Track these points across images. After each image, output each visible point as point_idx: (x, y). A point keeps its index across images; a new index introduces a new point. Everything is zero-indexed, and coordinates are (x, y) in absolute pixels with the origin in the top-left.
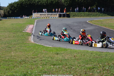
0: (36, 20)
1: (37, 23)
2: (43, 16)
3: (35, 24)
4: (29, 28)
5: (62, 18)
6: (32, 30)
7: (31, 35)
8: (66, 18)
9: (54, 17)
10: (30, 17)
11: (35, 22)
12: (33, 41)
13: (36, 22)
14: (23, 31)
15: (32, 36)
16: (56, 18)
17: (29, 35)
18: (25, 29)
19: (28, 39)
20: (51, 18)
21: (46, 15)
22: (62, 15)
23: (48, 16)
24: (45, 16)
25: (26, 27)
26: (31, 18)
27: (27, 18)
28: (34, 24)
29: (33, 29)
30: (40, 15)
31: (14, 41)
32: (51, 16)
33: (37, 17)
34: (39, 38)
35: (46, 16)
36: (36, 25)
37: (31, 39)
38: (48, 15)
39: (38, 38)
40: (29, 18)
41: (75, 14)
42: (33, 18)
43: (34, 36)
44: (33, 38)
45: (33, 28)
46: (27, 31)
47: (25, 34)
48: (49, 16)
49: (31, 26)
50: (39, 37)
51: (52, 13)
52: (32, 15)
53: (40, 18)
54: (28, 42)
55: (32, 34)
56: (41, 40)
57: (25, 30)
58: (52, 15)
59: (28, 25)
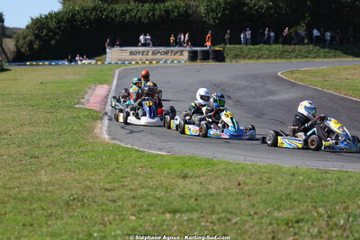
1: (119, 79)
2: (138, 57)
3: (115, 83)
4: (94, 94)
5: (198, 64)
6: (106, 102)
7: (101, 119)
8: (212, 64)
9: (173, 62)
10: (97, 61)
11: (113, 77)
12: (107, 136)
13: (116, 78)
14: (78, 103)
15: (106, 121)
16: (179, 62)
17: (96, 116)
18: (83, 98)
19: (90, 131)
20: (166, 62)
21: (150, 53)
22: (199, 54)
23: (154, 57)
24: (144, 57)
25: (86, 93)
27: (90, 64)
28: (110, 84)
29: (106, 97)
30: (131, 53)
31: (47, 136)
32: (165, 57)
33: (119, 60)
34: (127, 127)
35: (150, 56)
36: (117, 85)
37: (103, 130)
38: (154, 53)
39: (122, 127)
40: (96, 64)
41: (242, 52)
42: (106, 63)
43: (110, 119)
44: (109, 127)
45: (108, 95)
46: (88, 106)
47: (81, 114)
48: (159, 56)
49: (101, 90)
51: (169, 48)
52: (105, 53)
53: (130, 63)
54: (91, 141)
55: (106, 114)
56: (132, 132)
57: (82, 100)
58: (166, 53)
59: (93, 87)
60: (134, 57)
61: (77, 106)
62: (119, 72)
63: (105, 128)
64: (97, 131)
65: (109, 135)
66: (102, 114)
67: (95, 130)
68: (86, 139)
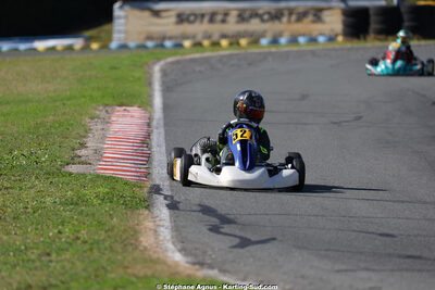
0: (157, 68)
1: (166, 89)
2: (198, 28)
3: (158, 101)
4: (110, 134)
6: (149, 158)
7: (148, 205)
9: (294, 40)
10: (89, 40)
11: (150, 84)
12: (178, 257)
13: (157, 86)
14: (74, 160)
16: (313, 40)
17: (133, 197)
18: (83, 146)
19: (129, 239)
20: (275, 41)
21: (233, 18)
23: (243, 27)
24: (216, 29)
25: (88, 131)
26: (105, 47)
27: (70, 48)
28: (146, 104)
29: (146, 141)
30: (182, 18)
31: (12, 259)
32: (272, 27)
33: (149, 38)
34: (226, 229)
35: (232, 26)
36: (166, 107)
38: (242, 18)
39: (215, 229)
40: (86, 48)
42: (114, 45)
43: (173, 206)
44: (177, 229)
45: (148, 136)
46: (102, 168)
47: (89, 193)
48: (255, 25)
49: (126, 123)
50: (225, 220)
53: (179, 46)
54: (140, 270)
55: (157, 190)
56: (244, 243)
57: (83, 152)
58: (276, 16)
59: (103, 114)
60: (187, 28)
61: (73, 169)
62: (164, 73)
63: (166, 233)
64: (146, 240)
65: (183, 250)
66: (146, 190)
67: (142, 239)
68: (127, 267)
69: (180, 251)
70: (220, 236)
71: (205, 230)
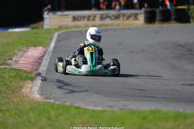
0: (56, 34)
1: (58, 41)
3: (52, 45)
4: (26, 56)
6: (40, 64)
7: (32, 79)
11: (51, 39)
12: (38, 96)
13: (54, 40)
15: (38, 82)
18: (10, 59)
19: (17, 90)
21: (98, 18)
23: (103, 22)
25: (15, 54)
28: (46, 46)
29: (41, 58)
30: (75, 19)
32: (115, 22)
34: (66, 87)
35: (97, 22)
36: (55, 47)
37: (34, 90)
38: (102, 18)
39: (60, 88)
43: (44, 80)
44: (42, 87)
45: (43, 56)
46: (16, 67)
48: (107, 21)
49: (35, 52)
50: (66, 84)
54: (16, 100)
55: (39, 74)
56: (72, 92)
57: (9, 61)
58: (117, 17)
59: (25, 49)
60: (77, 23)
61: (2, 67)
62: (59, 36)
63: (36, 88)
65: (41, 94)
66: (34, 75)
67: (23, 90)
68: (10, 98)
69: (39, 94)
70: (62, 90)
71: (55, 87)
